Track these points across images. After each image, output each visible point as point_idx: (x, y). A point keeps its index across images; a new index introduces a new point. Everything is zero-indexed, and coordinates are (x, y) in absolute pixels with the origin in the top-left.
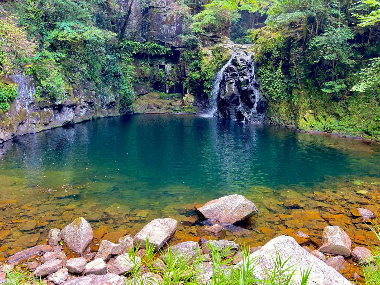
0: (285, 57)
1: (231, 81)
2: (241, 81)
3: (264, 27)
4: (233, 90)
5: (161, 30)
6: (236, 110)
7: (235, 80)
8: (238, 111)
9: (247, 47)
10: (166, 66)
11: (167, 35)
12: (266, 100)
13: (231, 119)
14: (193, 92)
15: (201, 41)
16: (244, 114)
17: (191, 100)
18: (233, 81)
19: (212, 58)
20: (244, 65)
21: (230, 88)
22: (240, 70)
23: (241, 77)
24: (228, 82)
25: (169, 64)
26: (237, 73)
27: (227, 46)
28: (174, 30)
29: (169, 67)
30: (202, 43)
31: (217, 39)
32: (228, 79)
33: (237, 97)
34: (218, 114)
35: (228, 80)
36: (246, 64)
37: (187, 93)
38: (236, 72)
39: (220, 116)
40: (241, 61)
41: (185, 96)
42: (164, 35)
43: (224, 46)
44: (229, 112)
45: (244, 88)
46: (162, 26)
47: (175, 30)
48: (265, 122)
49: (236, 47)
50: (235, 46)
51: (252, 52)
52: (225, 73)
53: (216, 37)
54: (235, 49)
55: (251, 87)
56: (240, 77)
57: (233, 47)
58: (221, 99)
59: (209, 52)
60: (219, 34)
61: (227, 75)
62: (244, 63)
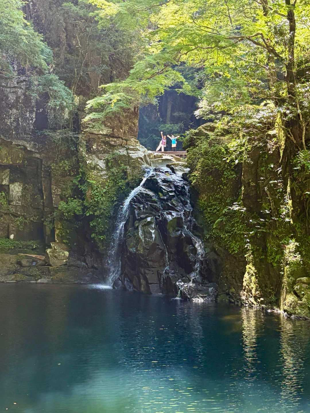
0: (249, 180)
1: (149, 219)
2: (169, 221)
3: (205, 125)
4: (153, 236)
5: (4, 119)
6: (159, 275)
7: (156, 219)
8: (164, 276)
9: (171, 157)
10: (12, 187)
11: (17, 128)
12: (216, 257)
13: (151, 294)
14: (67, 239)
15: (85, 143)
16: (177, 284)
17: (63, 255)
18: (151, 219)
19: (107, 174)
20: (171, 192)
21: (147, 234)
22: (164, 199)
23: (168, 214)
24: (143, 222)
25: (17, 184)
26: (158, 205)
27: (136, 154)
28: (32, 120)
29: (17, 189)
30: (87, 146)
31: (115, 141)
32: (142, 216)
33: (161, 249)
34: (123, 283)
35: (142, 219)
36: (174, 189)
37: (55, 241)
38: (156, 203)
39: (128, 287)
40: (165, 184)
41: (50, 247)
42: (10, 129)
43: (130, 155)
44: (146, 279)
45: (173, 234)
46: (8, 112)
47: (34, 120)
48: (219, 299)
49: (151, 156)
50: (149, 155)
51: (182, 167)
52: (136, 205)
53: (113, 137)
54: (149, 160)
55: (186, 231)
56: (165, 213)
57: (145, 155)
58: (130, 253)
59: (101, 164)
60: (119, 131)
61: (139, 208)
62: (171, 188)
